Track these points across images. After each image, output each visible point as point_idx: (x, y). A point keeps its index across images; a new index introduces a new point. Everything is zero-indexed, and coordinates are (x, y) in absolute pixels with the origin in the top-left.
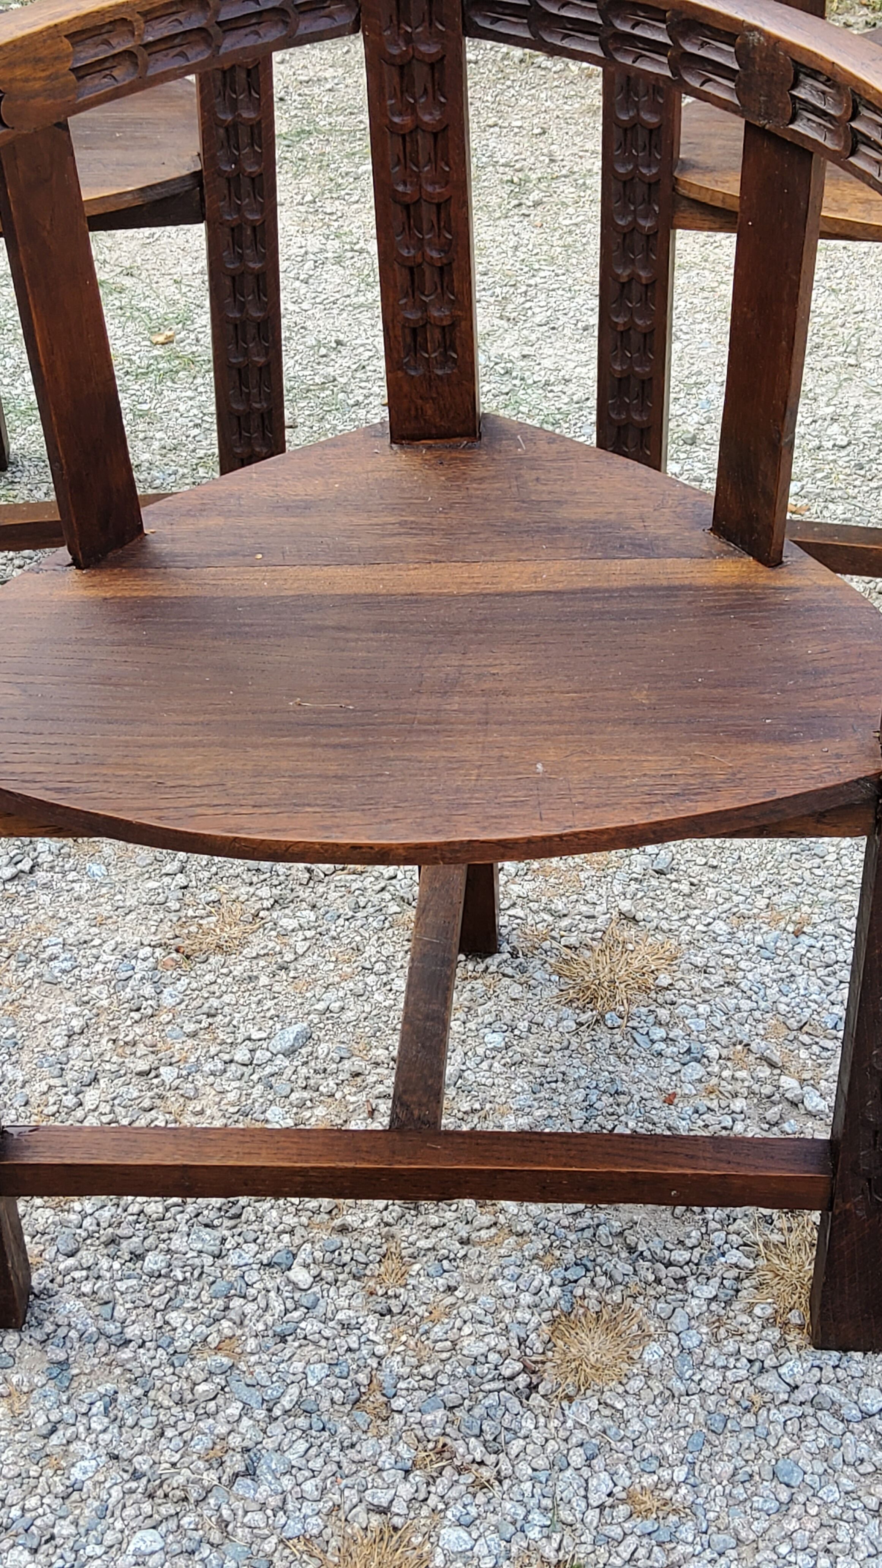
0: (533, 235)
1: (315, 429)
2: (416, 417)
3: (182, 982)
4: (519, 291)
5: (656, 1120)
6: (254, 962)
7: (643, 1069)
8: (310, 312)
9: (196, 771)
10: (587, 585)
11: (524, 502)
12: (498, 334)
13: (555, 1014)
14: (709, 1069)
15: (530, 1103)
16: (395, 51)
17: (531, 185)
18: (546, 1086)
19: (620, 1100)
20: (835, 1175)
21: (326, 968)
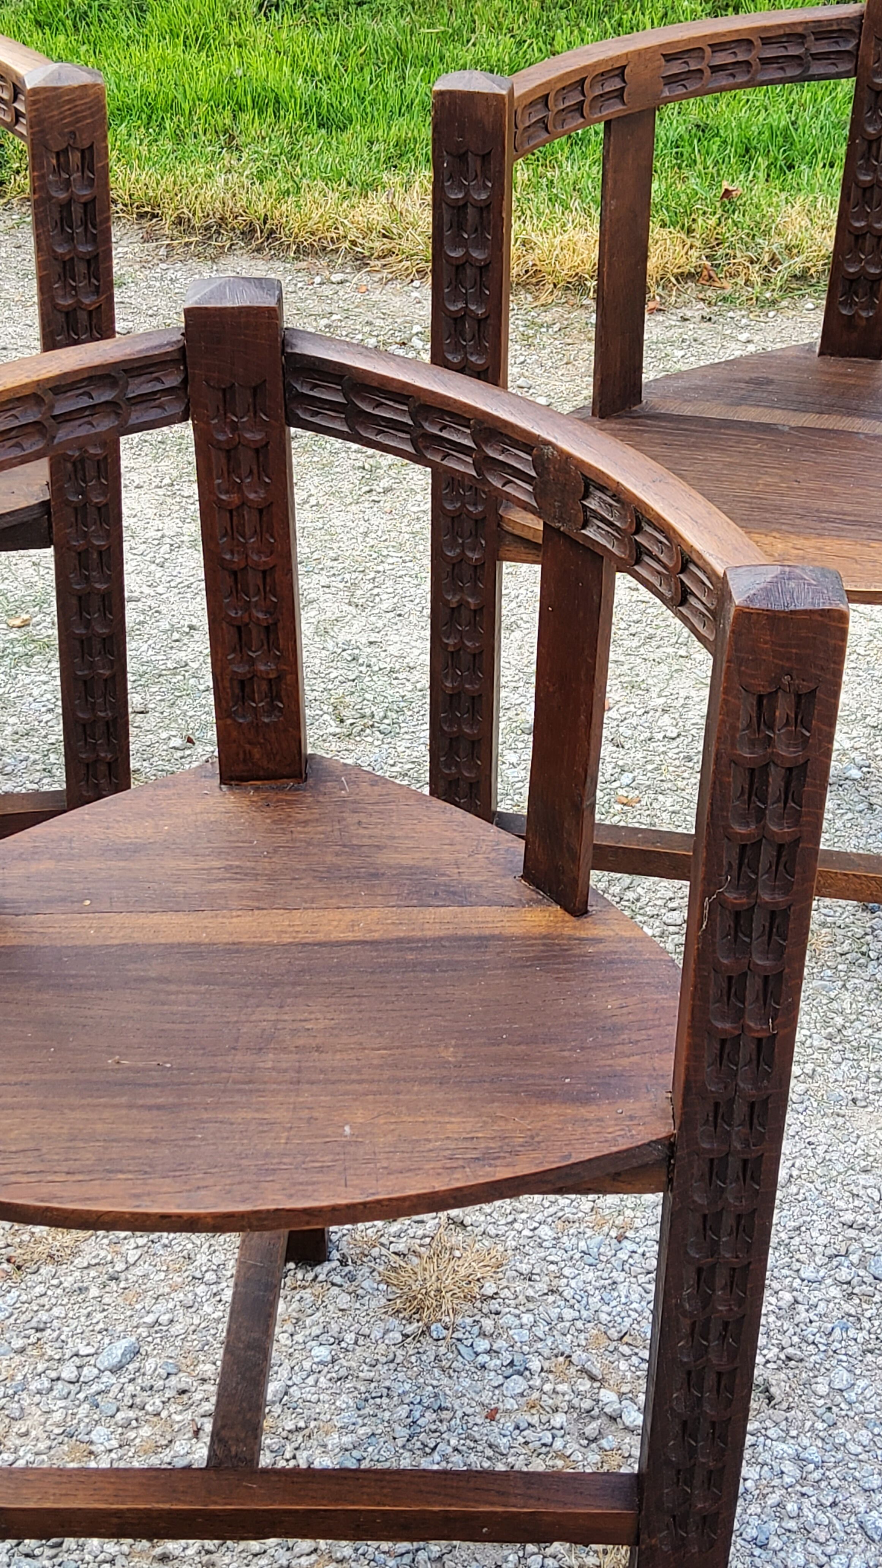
0: (383, 521)
1: (165, 714)
2: (245, 760)
3: (11, 1294)
4: (368, 577)
5: (477, 1437)
6: (85, 1272)
7: (467, 1382)
8: (164, 596)
9: (13, 1135)
10: (402, 935)
11: (344, 846)
12: (347, 619)
13: (382, 1325)
14: (531, 1383)
15: (354, 1420)
16: (221, 437)
17: (382, 472)
18: (371, 1401)
19: (443, 1416)
20: (640, 1512)
21: (157, 1278)
